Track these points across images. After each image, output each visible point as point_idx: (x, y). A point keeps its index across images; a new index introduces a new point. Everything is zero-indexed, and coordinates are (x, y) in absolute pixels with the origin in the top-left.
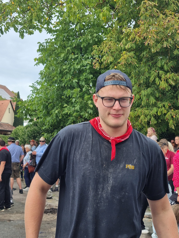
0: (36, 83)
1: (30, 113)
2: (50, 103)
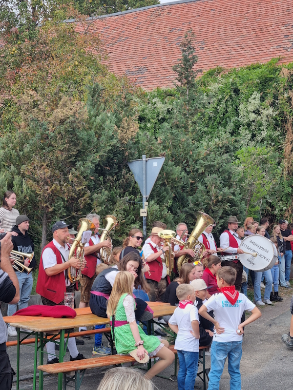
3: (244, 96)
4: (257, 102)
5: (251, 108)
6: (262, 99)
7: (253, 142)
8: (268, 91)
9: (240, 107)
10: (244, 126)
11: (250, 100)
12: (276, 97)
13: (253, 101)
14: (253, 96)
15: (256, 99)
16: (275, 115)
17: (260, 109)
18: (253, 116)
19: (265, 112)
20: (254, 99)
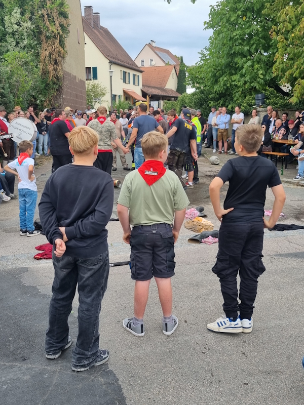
0: (204, 50)
1: (197, 81)
2: (219, 70)
3: (7, 9)
4: (19, 16)
5: (14, 20)
6: (22, 14)
7: (18, 48)
8: (26, 7)
9: (5, 18)
10: (9, 35)
11: (12, 13)
12: (32, 13)
13: (15, 15)
14: (15, 11)
15: (18, 13)
16: (32, 28)
17: (21, 22)
18: (16, 27)
19: (25, 25)
20: (16, 13)
